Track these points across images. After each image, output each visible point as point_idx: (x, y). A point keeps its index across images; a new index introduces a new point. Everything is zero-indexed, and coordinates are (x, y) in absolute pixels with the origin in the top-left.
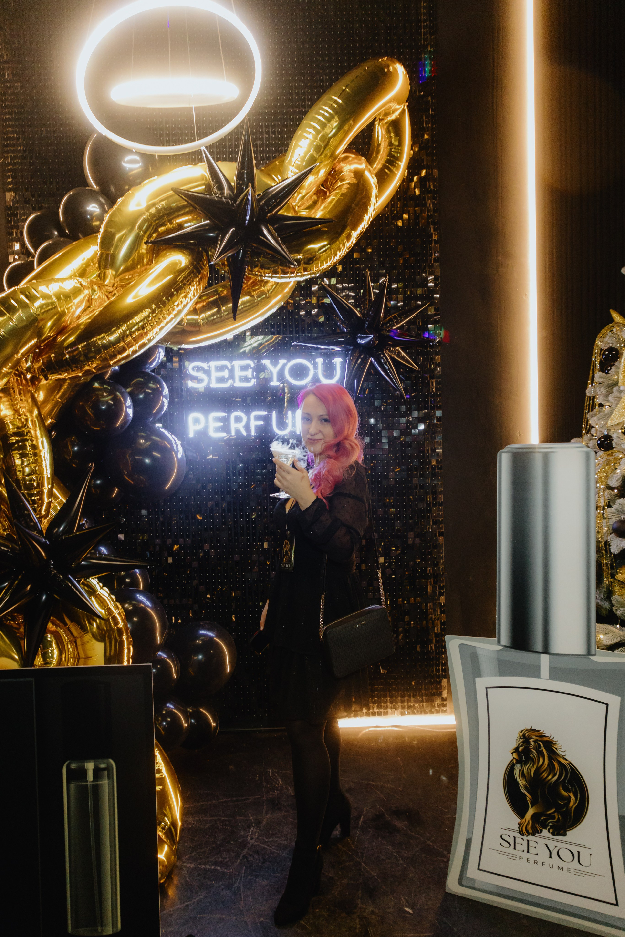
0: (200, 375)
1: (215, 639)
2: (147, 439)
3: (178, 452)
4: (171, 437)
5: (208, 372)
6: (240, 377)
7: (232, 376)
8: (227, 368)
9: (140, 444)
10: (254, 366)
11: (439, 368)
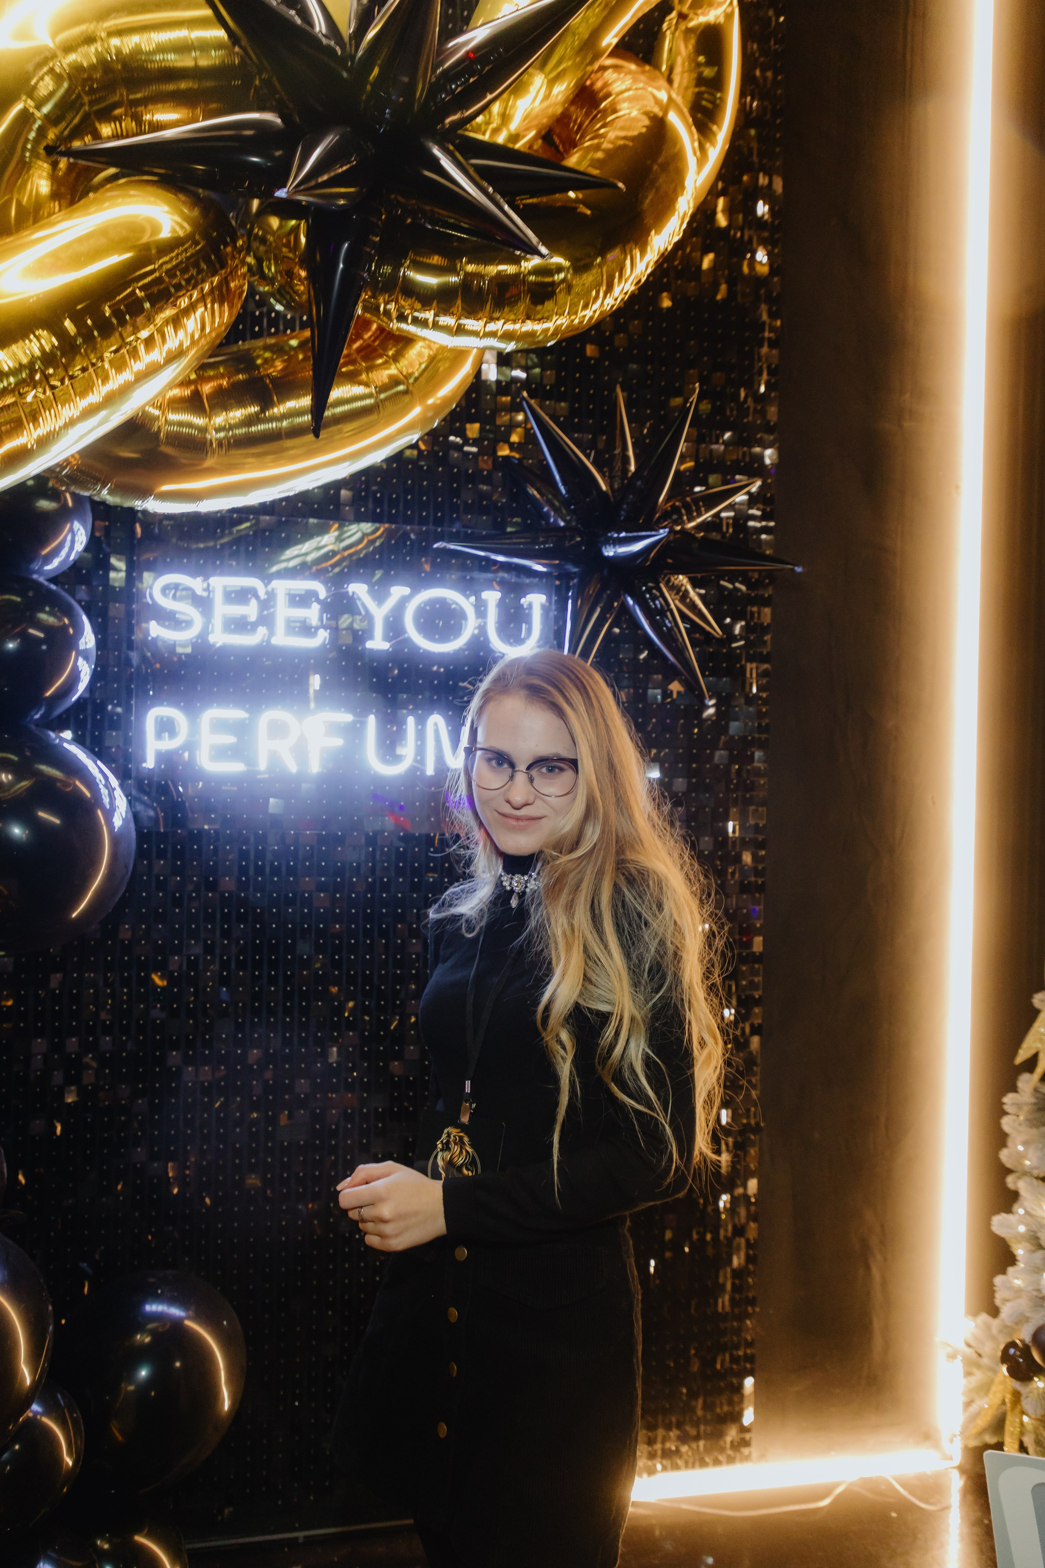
0: (184, 609)
1: (189, 1323)
2: (20, 770)
3: (113, 809)
4: (93, 767)
5: (203, 603)
6: (288, 622)
7: (266, 619)
8: (256, 595)
9: (1, 784)
10: (326, 598)
11: (767, 638)
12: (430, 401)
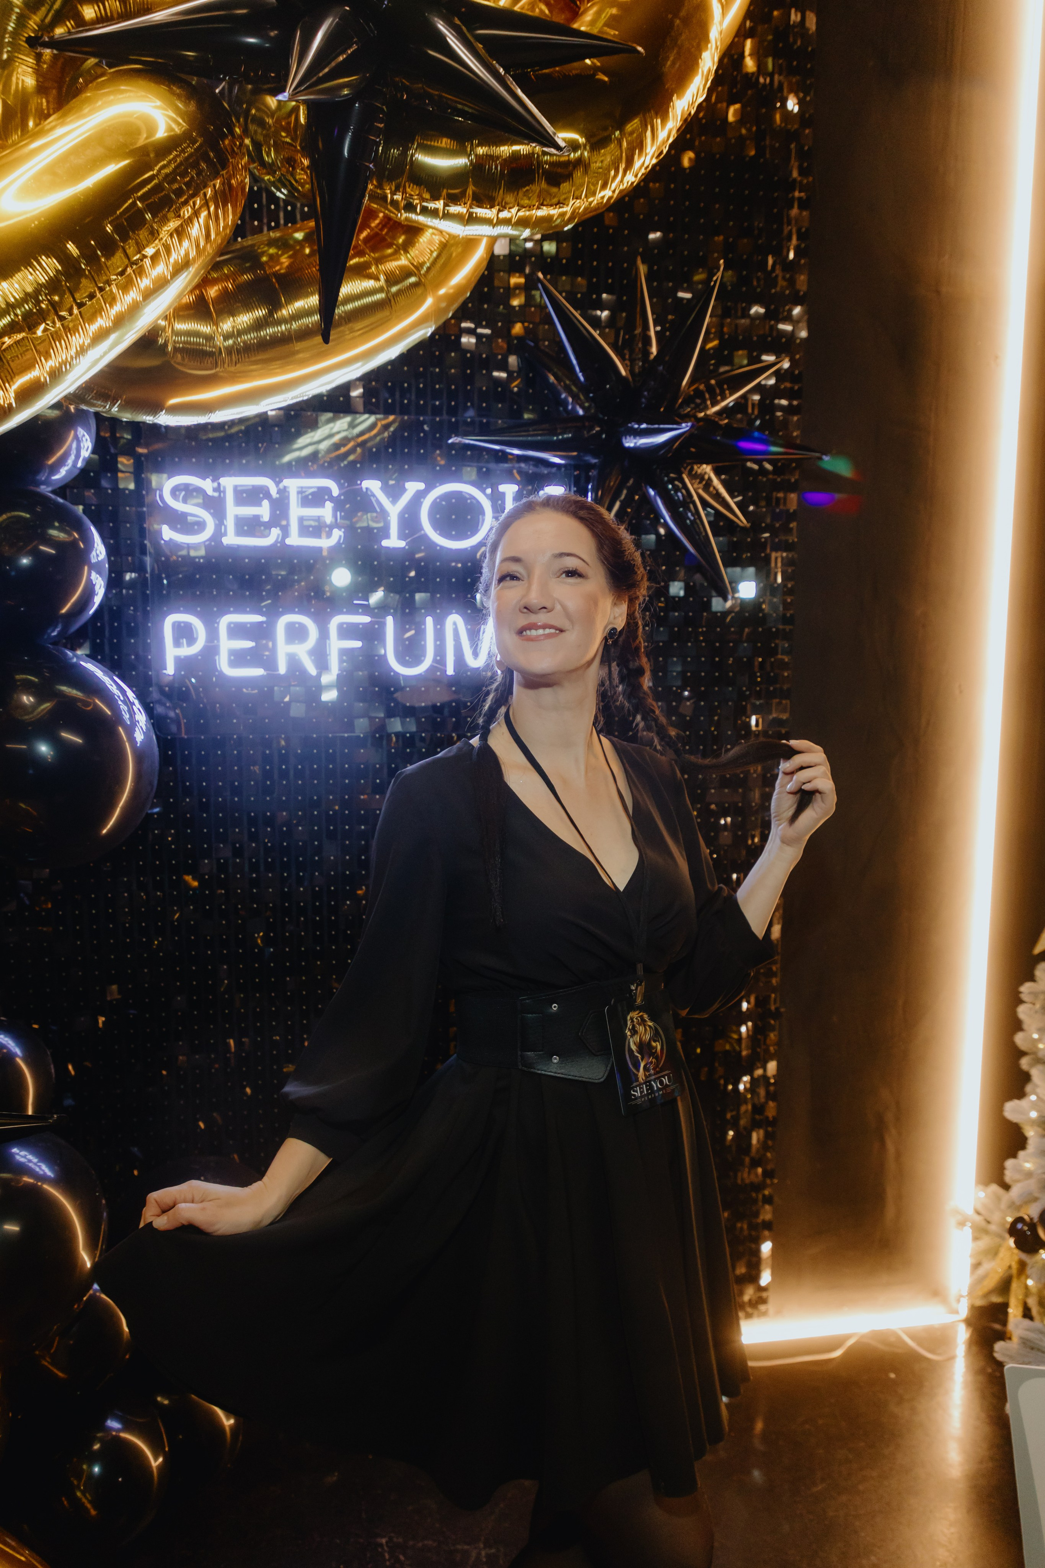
0: (195, 510)
2: (42, 692)
4: (112, 684)
5: (215, 505)
6: (301, 520)
7: (279, 520)
8: (267, 495)
9: (23, 707)
10: (339, 495)
11: (793, 525)
12: (442, 291)
